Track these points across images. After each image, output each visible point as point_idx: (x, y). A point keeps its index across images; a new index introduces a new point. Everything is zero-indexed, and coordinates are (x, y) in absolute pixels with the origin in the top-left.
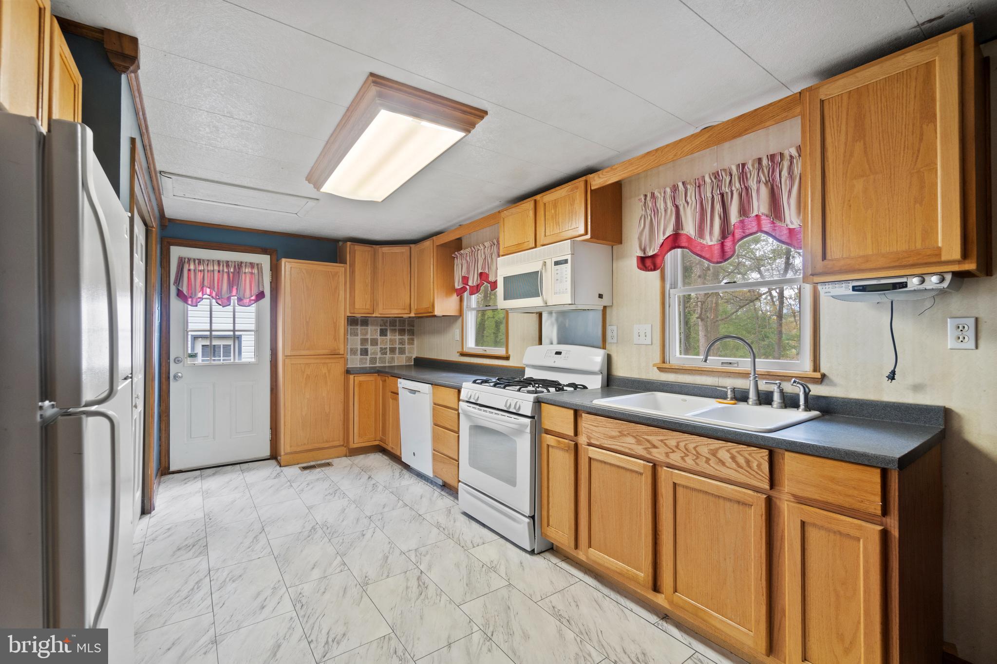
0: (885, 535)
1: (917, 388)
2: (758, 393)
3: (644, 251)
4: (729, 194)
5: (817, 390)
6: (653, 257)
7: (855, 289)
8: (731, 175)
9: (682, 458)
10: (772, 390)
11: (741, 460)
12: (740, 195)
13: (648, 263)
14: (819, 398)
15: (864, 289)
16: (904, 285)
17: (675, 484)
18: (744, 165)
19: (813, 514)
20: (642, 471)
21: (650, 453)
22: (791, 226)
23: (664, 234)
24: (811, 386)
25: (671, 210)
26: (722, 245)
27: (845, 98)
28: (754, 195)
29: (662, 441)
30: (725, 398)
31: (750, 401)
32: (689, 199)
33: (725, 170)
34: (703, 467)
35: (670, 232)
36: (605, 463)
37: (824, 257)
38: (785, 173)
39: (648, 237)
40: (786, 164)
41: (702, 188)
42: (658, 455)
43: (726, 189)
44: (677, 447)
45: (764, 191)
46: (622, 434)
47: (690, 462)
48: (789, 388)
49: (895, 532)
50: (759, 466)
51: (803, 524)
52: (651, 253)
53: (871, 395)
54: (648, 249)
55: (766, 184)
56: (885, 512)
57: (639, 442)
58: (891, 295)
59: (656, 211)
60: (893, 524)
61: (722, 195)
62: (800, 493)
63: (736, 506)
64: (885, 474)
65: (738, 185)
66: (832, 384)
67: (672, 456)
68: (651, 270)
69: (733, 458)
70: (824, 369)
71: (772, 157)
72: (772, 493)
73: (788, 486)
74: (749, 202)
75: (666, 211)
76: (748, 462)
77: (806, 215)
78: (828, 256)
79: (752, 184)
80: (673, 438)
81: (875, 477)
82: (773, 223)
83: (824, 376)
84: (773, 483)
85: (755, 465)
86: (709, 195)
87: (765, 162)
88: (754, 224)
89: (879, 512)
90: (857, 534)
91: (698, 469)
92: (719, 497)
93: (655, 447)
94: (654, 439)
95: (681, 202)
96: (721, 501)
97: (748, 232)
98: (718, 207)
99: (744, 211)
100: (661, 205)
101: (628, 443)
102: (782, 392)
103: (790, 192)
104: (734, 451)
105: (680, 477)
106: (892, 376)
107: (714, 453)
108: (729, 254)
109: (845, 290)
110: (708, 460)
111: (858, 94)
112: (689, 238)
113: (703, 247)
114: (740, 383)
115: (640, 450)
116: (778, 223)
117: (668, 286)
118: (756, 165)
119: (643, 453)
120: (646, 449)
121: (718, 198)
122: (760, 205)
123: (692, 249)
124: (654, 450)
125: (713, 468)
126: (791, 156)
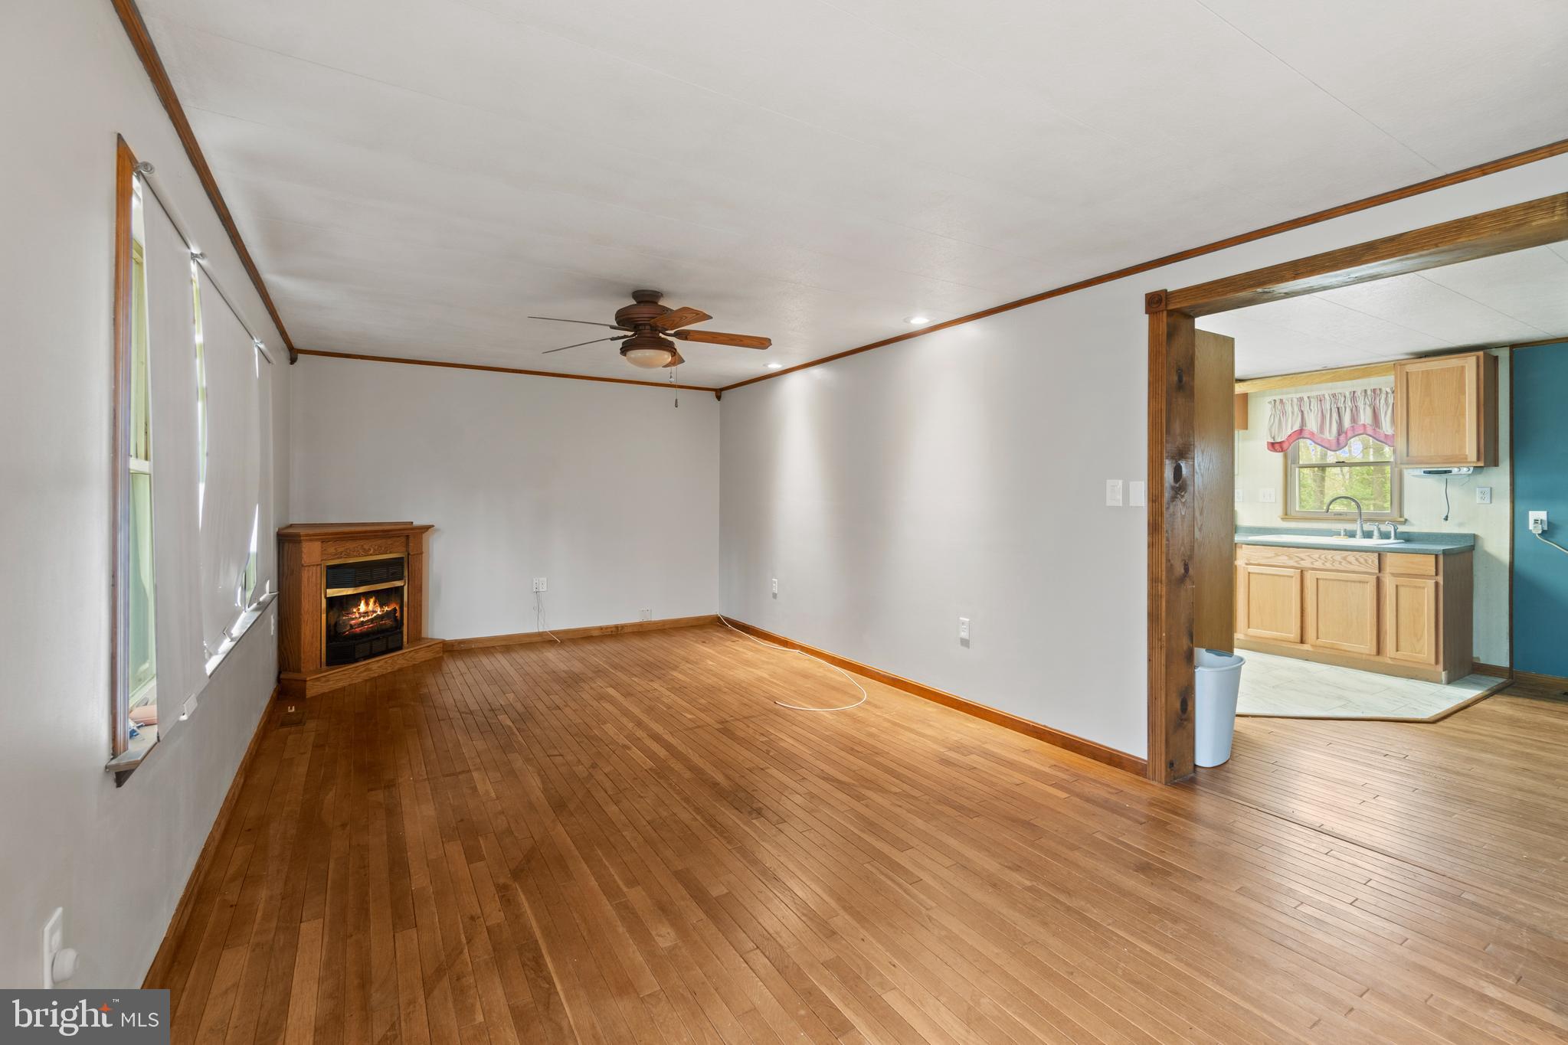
0: (1437, 584)
1: (1461, 525)
2: (1363, 532)
3: (1274, 438)
4: (1344, 408)
5: (1402, 529)
6: (1280, 443)
7: (1425, 472)
8: (1345, 397)
9: (1323, 564)
10: (1372, 529)
11: (1362, 560)
12: (1352, 410)
13: (1277, 447)
14: (1403, 533)
15: (1430, 472)
16: (1450, 472)
17: (1317, 579)
18: (1354, 392)
19: (1401, 581)
20: (1292, 575)
21: (1299, 564)
22: (1387, 433)
23: (1292, 428)
24: (1398, 526)
25: (1298, 414)
26: (1338, 439)
27: (1420, 375)
28: (1361, 411)
29: (1308, 556)
30: (1340, 535)
31: (1358, 536)
32: (1312, 408)
33: (1340, 393)
34: (1337, 566)
35: (1297, 427)
36: (1262, 574)
37: (1408, 456)
38: (1383, 401)
39: (1277, 429)
40: (1383, 396)
41: (1323, 402)
42: (1305, 564)
43: (1341, 405)
44: (1319, 558)
45: (1369, 411)
46: (1277, 555)
47: (1328, 565)
48: (1385, 528)
49: (1441, 582)
50: (1373, 561)
51: (1397, 586)
52: (1279, 440)
53: (1435, 530)
54: (1276, 438)
55: (1370, 406)
56: (1437, 574)
57: (1290, 558)
58: (1445, 476)
59: (1284, 413)
60: (1440, 579)
61: (1338, 409)
62: (1395, 572)
63: (1358, 584)
64: (1437, 556)
65: (1350, 404)
66: (1412, 525)
67: (1315, 563)
68: (1280, 452)
69: (1357, 559)
70: (1406, 516)
71: (1374, 391)
72: (1380, 575)
73: (1388, 568)
74: (1357, 414)
75: (1293, 413)
76: (1366, 560)
77: (1396, 427)
78: (1410, 454)
79: (1360, 404)
80: (1316, 554)
81: (1433, 558)
82: (1374, 430)
83: (1406, 520)
84: (1380, 570)
85: (1370, 562)
86: (1329, 408)
87: (1369, 392)
88: (1362, 428)
89: (1434, 574)
90: (1424, 585)
91: (1334, 568)
92: (1347, 581)
93: (1302, 560)
94: (1302, 555)
95: (1306, 409)
96: (1349, 583)
97: (1356, 433)
98: (1335, 416)
99: (1354, 420)
100: (1289, 408)
101: (1283, 559)
102: (1379, 529)
103: (1386, 413)
104: (1357, 556)
105: (1320, 575)
106: (1446, 519)
107: (1345, 558)
108: (1343, 444)
109: (1420, 472)
110: (1340, 563)
111: (1427, 374)
112: (1312, 434)
113: (1323, 440)
114: (1350, 527)
115: (1292, 563)
116: (1378, 430)
117: (1289, 462)
118: (1363, 394)
119: (1295, 565)
120: (1296, 562)
121: (1335, 411)
122: (1365, 417)
123: (1314, 439)
124: (1302, 562)
125: (1345, 566)
126: (1387, 393)
